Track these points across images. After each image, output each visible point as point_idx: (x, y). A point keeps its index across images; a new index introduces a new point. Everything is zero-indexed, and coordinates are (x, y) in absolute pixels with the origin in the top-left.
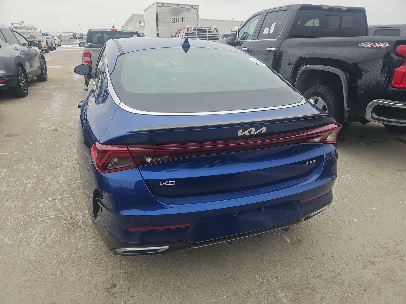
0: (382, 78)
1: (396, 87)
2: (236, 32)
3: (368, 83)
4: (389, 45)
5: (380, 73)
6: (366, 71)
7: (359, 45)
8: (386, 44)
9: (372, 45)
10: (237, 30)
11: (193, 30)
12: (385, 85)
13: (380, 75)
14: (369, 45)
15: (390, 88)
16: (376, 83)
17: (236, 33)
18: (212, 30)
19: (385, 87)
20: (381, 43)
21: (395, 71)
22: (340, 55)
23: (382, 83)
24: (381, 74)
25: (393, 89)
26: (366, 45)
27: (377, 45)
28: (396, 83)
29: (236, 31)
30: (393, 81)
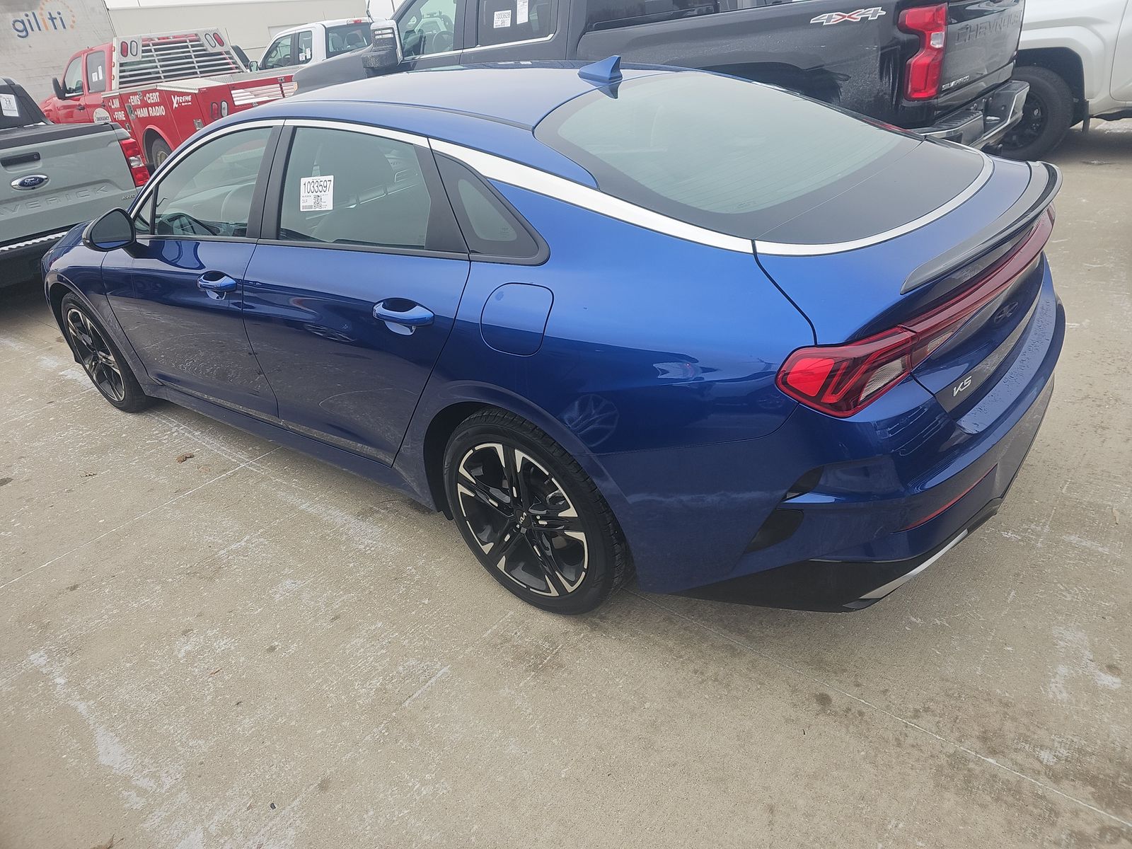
0: (886, 84)
1: (918, 99)
2: (393, 33)
3: (856, 102)
4: (885, 13)
5: (878, 76)
6: (845, 77)
7: (811, 22)
8: (876, 12)
9: (844, 17)
10: (393, 28)
11: (141, 48)
12: (894, 100)
13: (879, 80)
14: (836, 18)
15: (905, 103)
16: (873, 99)
17: (391, 36)
18: (203, 40)
19: (894, 103)
20: (863, 11)
21: (910, 65)
22: (770, 51)
23: (887, 97)
24: (881, 78)
25: (913, 105)
26: (828, 20)
27: (857, 16)
28: (915, 91)
29: (390, 31)
30: (910, 86)
